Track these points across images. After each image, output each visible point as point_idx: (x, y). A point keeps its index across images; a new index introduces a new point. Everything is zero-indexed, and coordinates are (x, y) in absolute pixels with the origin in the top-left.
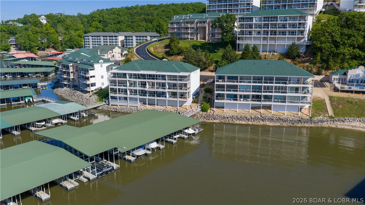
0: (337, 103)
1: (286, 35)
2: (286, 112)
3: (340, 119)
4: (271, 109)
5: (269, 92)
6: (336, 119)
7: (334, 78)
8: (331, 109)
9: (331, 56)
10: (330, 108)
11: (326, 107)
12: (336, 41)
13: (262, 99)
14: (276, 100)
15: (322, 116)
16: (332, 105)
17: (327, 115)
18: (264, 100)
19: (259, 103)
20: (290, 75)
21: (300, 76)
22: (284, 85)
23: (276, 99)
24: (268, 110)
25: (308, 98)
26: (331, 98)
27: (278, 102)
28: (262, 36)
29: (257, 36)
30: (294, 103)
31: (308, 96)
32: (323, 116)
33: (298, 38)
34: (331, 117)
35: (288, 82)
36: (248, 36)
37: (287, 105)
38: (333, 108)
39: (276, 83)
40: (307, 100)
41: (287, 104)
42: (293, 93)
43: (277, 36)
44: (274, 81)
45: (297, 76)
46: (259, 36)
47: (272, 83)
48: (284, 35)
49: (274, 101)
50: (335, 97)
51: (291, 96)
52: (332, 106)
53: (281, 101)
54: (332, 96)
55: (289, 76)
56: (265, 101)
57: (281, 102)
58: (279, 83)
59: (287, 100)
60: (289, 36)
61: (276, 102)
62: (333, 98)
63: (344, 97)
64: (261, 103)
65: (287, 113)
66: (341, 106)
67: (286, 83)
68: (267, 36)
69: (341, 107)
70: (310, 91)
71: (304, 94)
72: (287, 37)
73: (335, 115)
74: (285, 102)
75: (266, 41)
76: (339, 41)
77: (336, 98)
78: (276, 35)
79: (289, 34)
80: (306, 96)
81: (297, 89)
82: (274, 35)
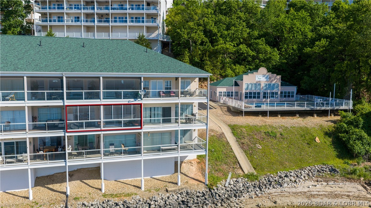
0: (250, 141)
1: (126, 21)
2: (143, 180)
3: (271, 180)
4: (99, 177)
5: (89, 125)
6: (263, 179)
7: (220, 92)
8: (242, 156)
9: (207, 56)
10: (240, 152)
11: (232, 152)
12: (210, 31)
13: (68, 150)
14: (112, 149)
15: (230, 176)
16: (242, 145)
17: (240, 172)
18: (75, 152)
19: (59, 164)
20: (145, 71)
21: (173, 72)
22: (132, 101)
23: (112, 144)
24: (91, 182)
25: (195, 134)
26: (234, 128)
27: (119, 153)
28: (83, 23)
29: (74, 24)
30: (164, 150)
31: (193, 128)
32: (232, 178)
33: (148, 28)
34: (250, 176)
35: (142, 93)
36: (57, 23)
37: (144, 160)
38: (245, 152)
39: (107, 96)
40: (191, 140)
41: (143, 157)
42: (159, 122)
43: (111, 24)
44: (102, 90)
45: (166, 72)
46: (78, 24)
47: (97, 96)
48: (123, 22)
49: (105, 152)
50: (241, 126)
51: (153, 134)
52: (242, 148)
53: (127, 148)
54: (234, 125)
55: (143, 75)
56: (79, 154)
57: (126, 152)
58: (118, 96)
59: (143, 147)
60: (132, 24)
61: (112, 153)
62: (239, 128)
63: (258, 126)
64: (64, 165)
65: (145, 181)
66: (260, 144)
67: (136, 96)
68: (92, 24)
69: (261, 148)
70: (197, 115)
71: (186, 123)
72: (129, 26)
73: (255, 169)
74: (138, 152)
75: (92, 34)
76: (216, 31)
77: (245, 127)
78: (108, 22)
79: (132, 21)
80: (190, 130)
81: (166, 112)
82: (105, 21)
